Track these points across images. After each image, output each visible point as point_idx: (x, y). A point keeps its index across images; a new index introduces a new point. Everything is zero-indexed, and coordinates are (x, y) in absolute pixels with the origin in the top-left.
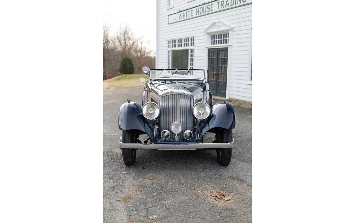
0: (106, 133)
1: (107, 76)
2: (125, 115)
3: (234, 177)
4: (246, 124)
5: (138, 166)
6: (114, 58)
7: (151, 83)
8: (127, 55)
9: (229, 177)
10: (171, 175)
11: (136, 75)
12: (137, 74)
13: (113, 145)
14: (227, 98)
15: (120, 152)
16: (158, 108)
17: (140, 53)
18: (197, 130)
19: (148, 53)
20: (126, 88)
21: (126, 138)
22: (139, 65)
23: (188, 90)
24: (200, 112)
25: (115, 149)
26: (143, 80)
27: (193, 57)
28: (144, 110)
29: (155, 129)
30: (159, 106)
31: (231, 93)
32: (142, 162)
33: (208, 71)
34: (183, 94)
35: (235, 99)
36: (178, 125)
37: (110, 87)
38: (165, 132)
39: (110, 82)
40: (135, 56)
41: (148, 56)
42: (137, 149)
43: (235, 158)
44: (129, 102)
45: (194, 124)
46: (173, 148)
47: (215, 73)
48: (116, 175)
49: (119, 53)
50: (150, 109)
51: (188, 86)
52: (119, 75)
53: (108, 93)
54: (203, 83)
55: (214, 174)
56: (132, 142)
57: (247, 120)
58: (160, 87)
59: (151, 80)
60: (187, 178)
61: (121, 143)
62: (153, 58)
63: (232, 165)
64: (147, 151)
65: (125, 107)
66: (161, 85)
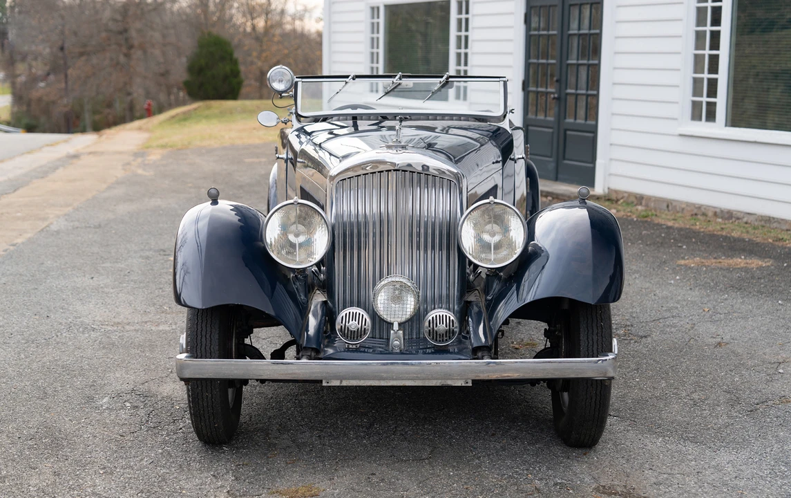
0: (128, 324)
1: (138, 107)
2: (199, 250)
3: (619, 489)
4: (671, 288)
5: (248, 448)
6: (164, 36)
7: (301, 131)
8: (214, 25)
9: (597, 489)
10: (375, 479)
11: (248, 103)
12: (252, 99)
13: (153, 367)
14: (599, 189)
15: (179, 391)
16: (324, 226)
17: (264, 17)
18: (475, 309)
19: (294, 19)
20: (210, 151)
21: (204, 339)
22: (260, 64)
23: (443, 157)
24: (486, 237)
25: (162, 381)
26: (268, 118)
27: (467, 30)
28: (272, 233)
29: (316, 307)
30: (330, 217)
31: (617, 168)
32: (266, 432)
33: (525, 85)
34: (420, 169)
35: (630, 194)
36: (403, 287)
37: (148, 148)
38: (351, 317)
39: (147, 130)
40: (245, 30)
41: (294, 31)
42: (245, 382)
43: (623, 419)
44: (215, 202)
45: (466, 286)
46: (385, 375)
47: (553, 90)
48: (164, 480)
49: (184, 17)
50: (293, 228)
51: (444, 141)
52: (184, 103)
53: (140, 171)
54: (499, 128)
55: (541, 479)
56: (226, 354)
57: (676, 274)
58: (333, 145)
59: (299, 117)
60: (433, 494)
61: (183, 356)
62: (314, 36)
63: (611, 443)
64: (287, 389)
65: (197, 221)
66: (337, 135)
